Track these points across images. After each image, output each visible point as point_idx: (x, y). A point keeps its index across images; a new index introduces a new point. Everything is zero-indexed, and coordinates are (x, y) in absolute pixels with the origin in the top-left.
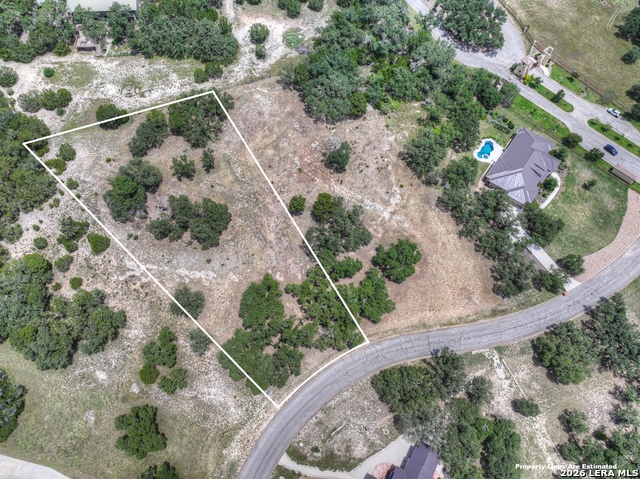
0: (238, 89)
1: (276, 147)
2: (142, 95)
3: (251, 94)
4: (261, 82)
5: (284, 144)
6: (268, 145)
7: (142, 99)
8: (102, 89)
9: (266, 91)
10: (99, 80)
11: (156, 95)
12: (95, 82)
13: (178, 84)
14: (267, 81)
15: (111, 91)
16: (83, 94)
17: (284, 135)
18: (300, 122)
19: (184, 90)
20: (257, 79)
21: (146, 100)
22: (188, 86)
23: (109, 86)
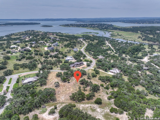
0: (67, 102)
1: (66, 90)
2: (90, 106)
3: (64, 100)
4: (60, 102)
5: (64, 90)
6: (68, 91)
7: (91, 106)
8: (101, 111)
9: (61, 100)
10: (102, 114)
11: (87, 106)
12: (103, 113)
13: (81, 106)
14: (58, 102)
15: (99, 110)
16: (107, 111)
17: (63, 91)
18: (58, 93)
19: (80, 105)
20: (61, 103)
21: (90, 105)
22: (78, 105)
23: (99, 111)
